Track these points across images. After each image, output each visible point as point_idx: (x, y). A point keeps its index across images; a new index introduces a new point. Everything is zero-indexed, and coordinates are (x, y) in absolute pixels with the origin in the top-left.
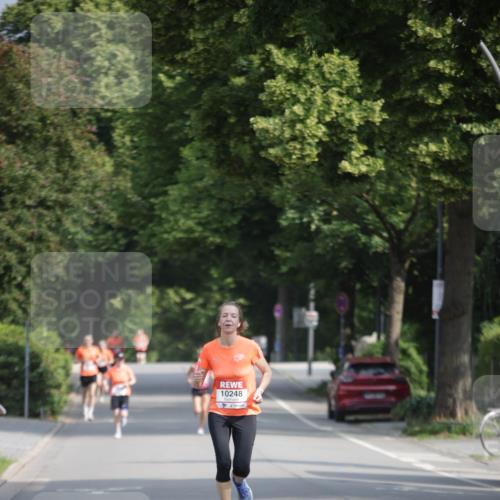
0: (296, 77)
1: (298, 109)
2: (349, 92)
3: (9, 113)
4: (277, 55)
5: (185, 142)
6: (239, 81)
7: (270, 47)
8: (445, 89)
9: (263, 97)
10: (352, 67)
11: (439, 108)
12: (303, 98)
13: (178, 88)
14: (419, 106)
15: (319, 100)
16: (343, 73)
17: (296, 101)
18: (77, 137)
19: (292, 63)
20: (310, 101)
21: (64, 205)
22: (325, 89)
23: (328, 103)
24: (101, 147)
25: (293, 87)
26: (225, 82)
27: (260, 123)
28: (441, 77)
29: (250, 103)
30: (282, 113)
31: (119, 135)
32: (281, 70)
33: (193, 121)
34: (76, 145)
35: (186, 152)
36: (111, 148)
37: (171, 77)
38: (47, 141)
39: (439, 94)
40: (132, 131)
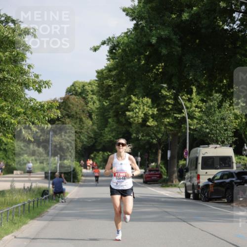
0: (137, 103)
1: (137, 110)
2: (149, 107)
3: (68, 111)
5: (110, 118)
6: (122, 104)
8: (170, 106)
9: (129, 107)
10: (150, 101)
11: (169, 111)
12: (138, 108)
13: (108, 105)
14: (164, 110)
15: (142, 108)
16: (147, 102)
17: (136, 108)
18: (84, 117)
19: (136, 100)
20: (140, 108)
21: (80, 133)
22: (143, 106)
23: (144, 109)
24: (89, 119)
25: (136, 105)
26: (119, 104)
27: (128, 113)
28: (169, 104)
29: (126, 108)
30: (133, 111)
31: (94, 116)
32: (134, 101)
33: (111, 113)
34: (84, 119)
35: (110, 120)
36: (92, 119)
37: (106, 103)
38: (77, 118)
39: (169, 108)
40: (97, 115)
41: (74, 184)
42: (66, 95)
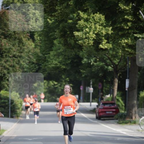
0: (87, 20)
1: (87, 30)
2: (102, 25)
3: (5, 30)
4: (81, 14)
5: (55, 39)
6: (70, 21)
7: (79, 12)
8: (129, 24)
9: (77, 26)
10: (103, 17)
11: (128, 30)
12: (89, 26)
13: (53, 23)
14: (122, 29)
15: (93, 27)
16: (100, 19)
17: (87, 27)
18: (24, 37)
19: (86, 16)
20: (91, 27)
21: (20, 57)
22: (95, 24)
23: (96, 28)
24: (31, 40)
25: (86, 23)
26: (66, 22)
27: (76, 33)
28: (128, 21)
29: (74, 28)
30: (83, 31)
31: (36, 37)
33: (57, 33)
34: (24, 39)
35: (55, 42)
36: (34, 40)
37: (51, 20)
38: (15, 38)
39: (128, 26)
40: (40, 35)
41: (12, 119)
42: (2, 8)
